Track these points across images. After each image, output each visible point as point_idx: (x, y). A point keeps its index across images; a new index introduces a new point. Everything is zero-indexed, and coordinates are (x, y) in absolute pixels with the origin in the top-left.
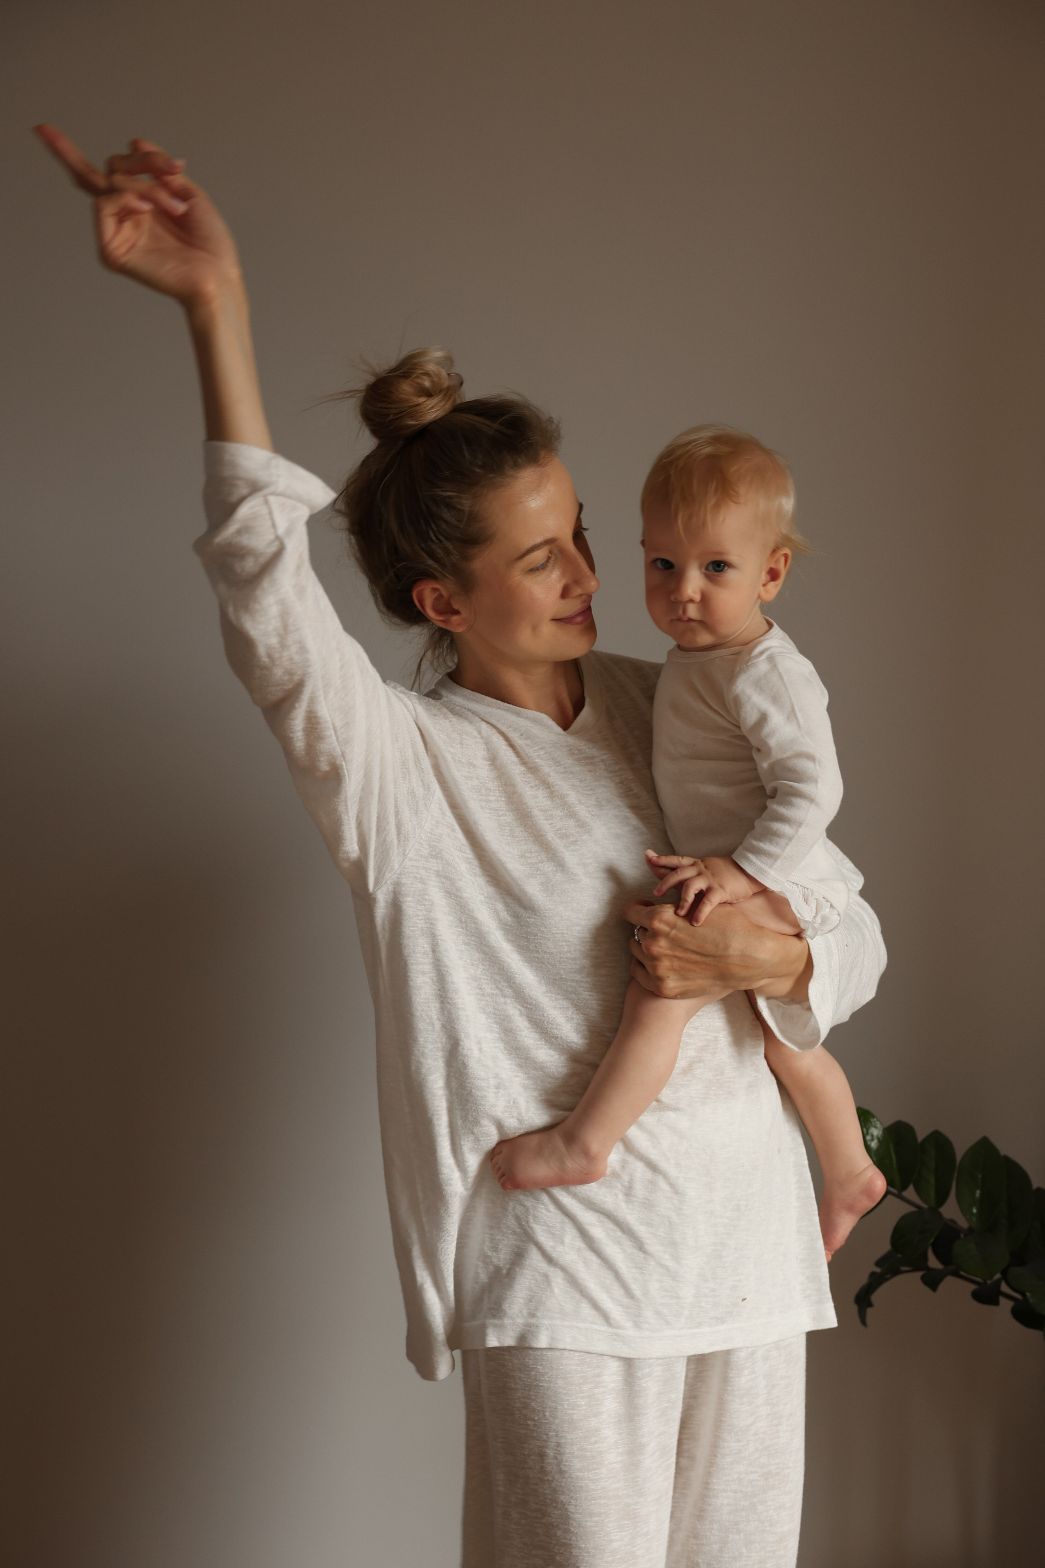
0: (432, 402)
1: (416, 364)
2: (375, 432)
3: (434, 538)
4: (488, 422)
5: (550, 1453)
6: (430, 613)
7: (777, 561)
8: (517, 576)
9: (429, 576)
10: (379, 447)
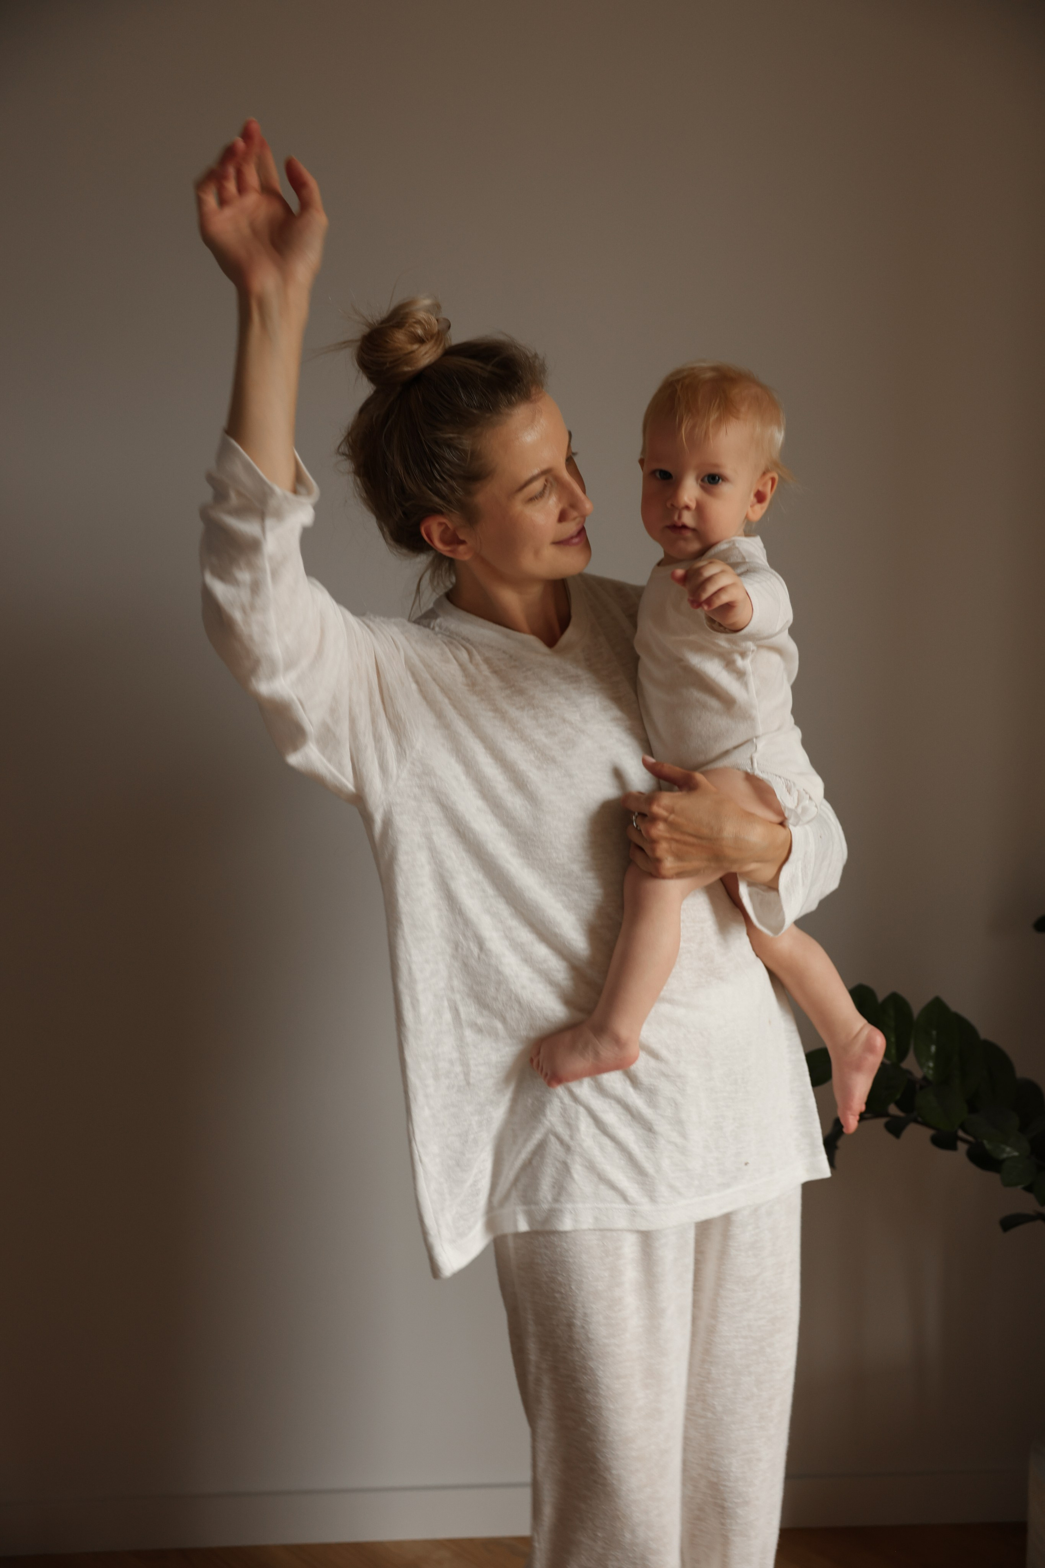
0: (425, 348)
1: (407, 314)
2: (372, 379)
3: (438, 477)
4: (480, 364)
5: (578, 1322)
6: (439, 545)
7: (765, 485)
8: (518, 506)
9: (435, 511)
10: (376, 392)
